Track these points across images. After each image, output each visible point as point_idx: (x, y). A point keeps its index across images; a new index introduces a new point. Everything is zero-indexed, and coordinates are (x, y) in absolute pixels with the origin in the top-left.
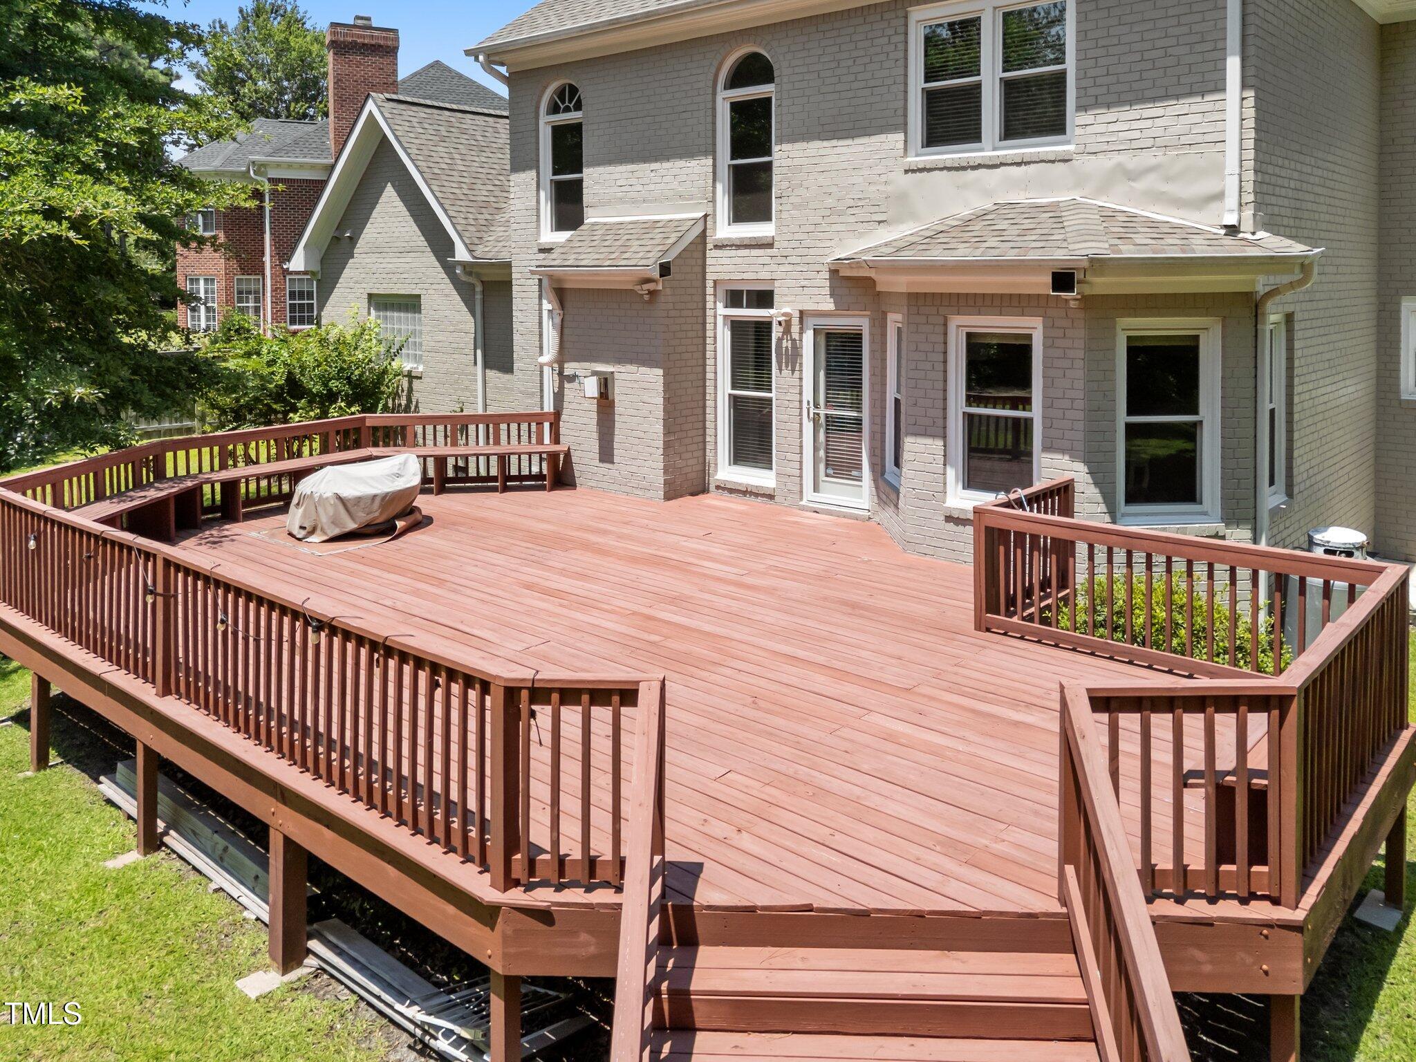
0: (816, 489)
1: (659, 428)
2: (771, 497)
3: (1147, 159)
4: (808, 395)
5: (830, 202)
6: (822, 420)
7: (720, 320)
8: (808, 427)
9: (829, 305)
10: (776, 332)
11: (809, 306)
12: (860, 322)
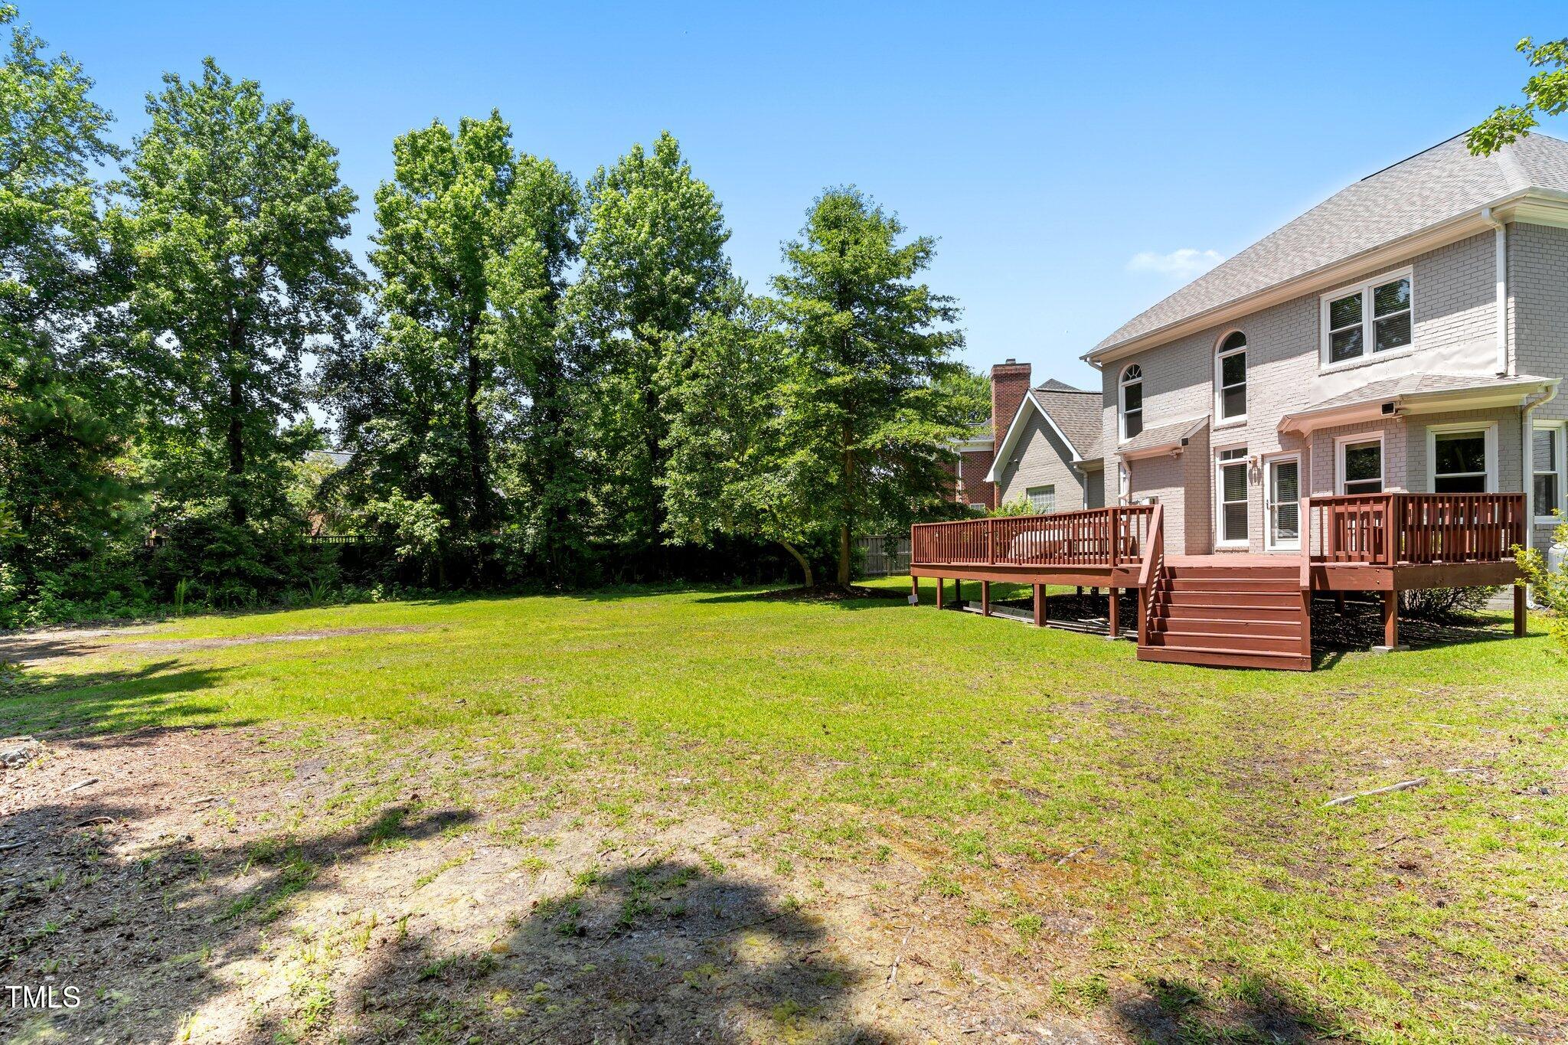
0: (1273, 544)
1: (1182, 520)
2: (1247, 551)
3: (1454, 348)
4: (1267, 496)
5: (1278, 398)
6: (1276, 509)
7: (1217, 467)
8: (1268, 513)
9: (1278, 448)
10: (1249, 467)
11: (1267, 451)
12: (1296, 456)
